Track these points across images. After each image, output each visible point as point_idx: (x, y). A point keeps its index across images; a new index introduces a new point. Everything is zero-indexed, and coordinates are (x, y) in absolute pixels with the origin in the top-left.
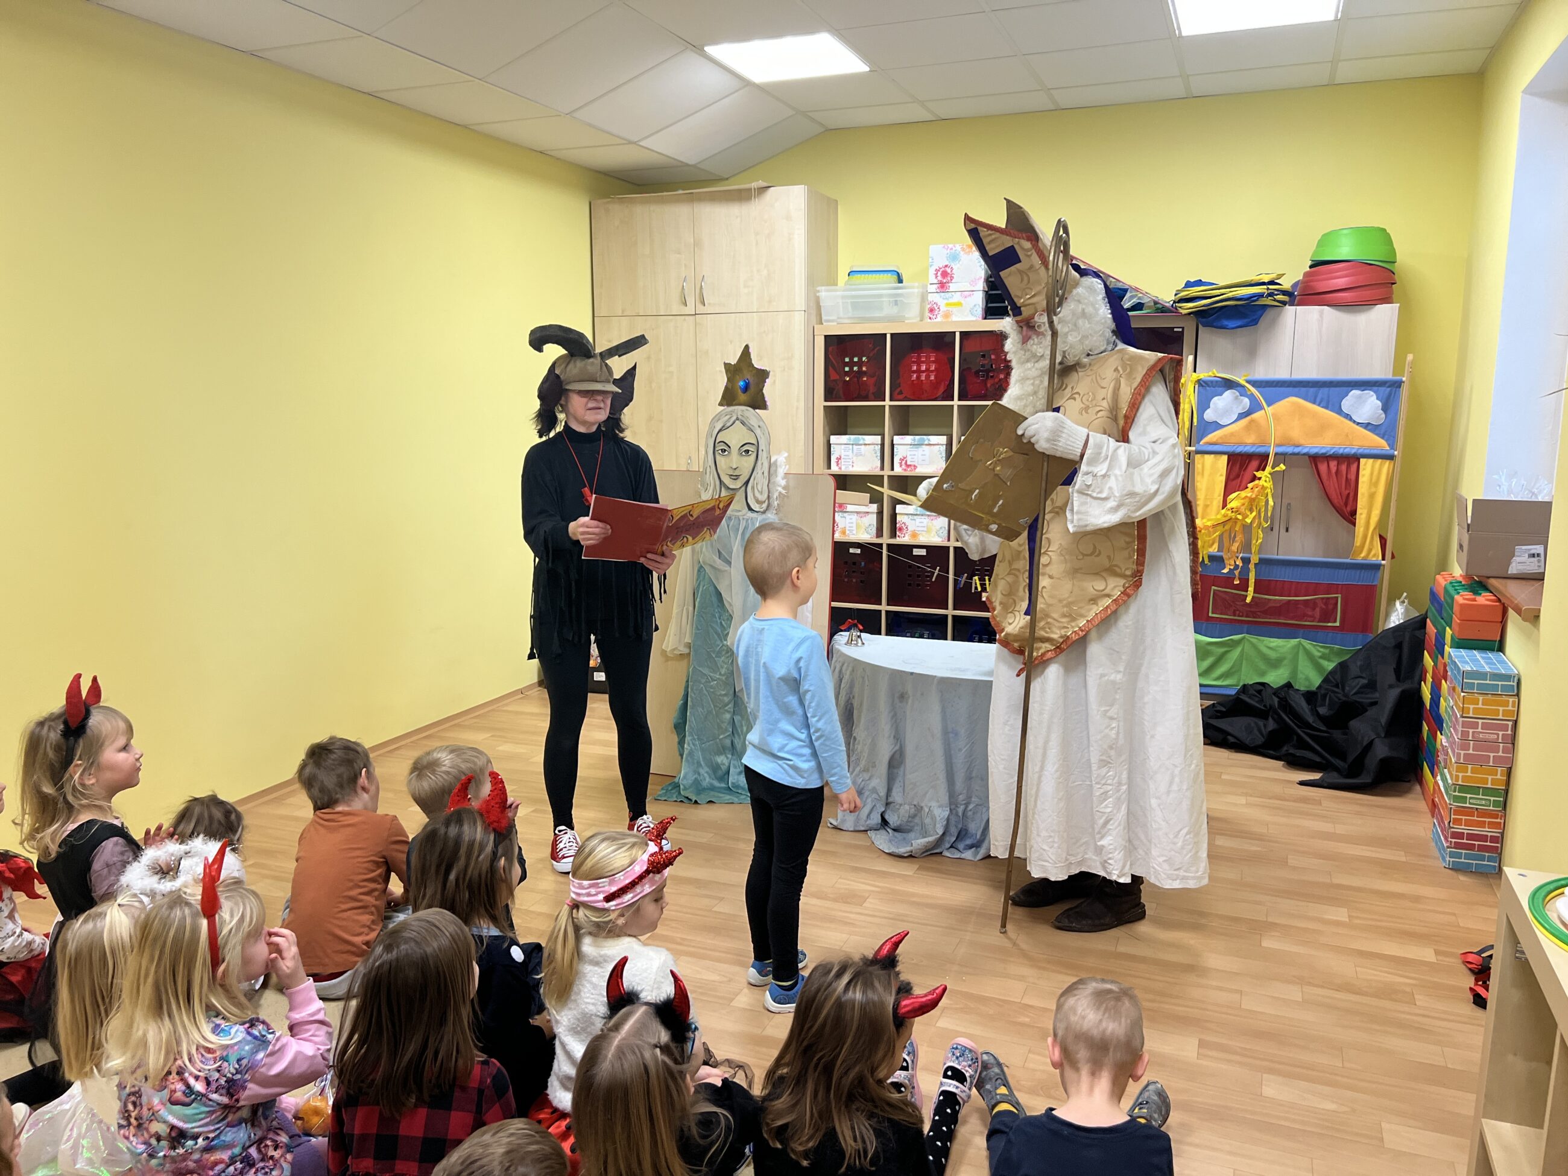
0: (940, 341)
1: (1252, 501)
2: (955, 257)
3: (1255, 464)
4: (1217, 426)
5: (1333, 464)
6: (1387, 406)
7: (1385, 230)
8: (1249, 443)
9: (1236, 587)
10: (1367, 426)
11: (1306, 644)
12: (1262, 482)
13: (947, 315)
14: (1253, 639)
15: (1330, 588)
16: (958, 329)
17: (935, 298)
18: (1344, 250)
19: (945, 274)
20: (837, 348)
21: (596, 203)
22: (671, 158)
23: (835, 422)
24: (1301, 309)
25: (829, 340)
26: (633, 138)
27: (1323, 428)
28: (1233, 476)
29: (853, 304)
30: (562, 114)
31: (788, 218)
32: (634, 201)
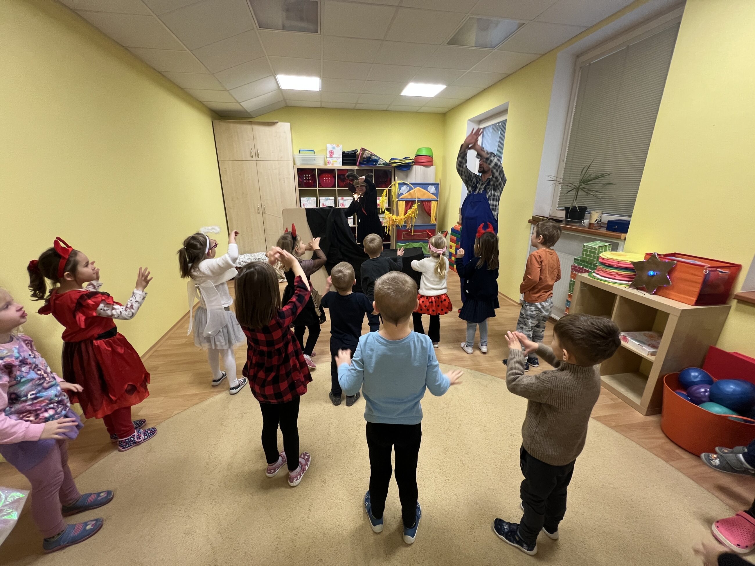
0: (331, 171)
1: (413, 211)
2: (334, 148)
3: (410, 203)
4: (402, 194)
5: (426, 203)
6: (437, 189)
7: (430, 149)
8: (409, 198)
9: (409, 232)
10: (432, 194)
11: (422, 243)
12: (415, 207)
13: (333, 164)
14: (411, 243)
15: (426, 230)
16: (336, 168)
18: (424, 153)
19: (331, 153)
20: (301, 172)
21: (215, 122)
22: (245, 109)
23: (302, 193)
24: (417, 166)
25: (299, 170)
26: (240, 101)
27: (424, 194)
28: (406, 206)
29: (303, 160)
30: (226, 90)
31: (285, 132)
32: (230, 122)
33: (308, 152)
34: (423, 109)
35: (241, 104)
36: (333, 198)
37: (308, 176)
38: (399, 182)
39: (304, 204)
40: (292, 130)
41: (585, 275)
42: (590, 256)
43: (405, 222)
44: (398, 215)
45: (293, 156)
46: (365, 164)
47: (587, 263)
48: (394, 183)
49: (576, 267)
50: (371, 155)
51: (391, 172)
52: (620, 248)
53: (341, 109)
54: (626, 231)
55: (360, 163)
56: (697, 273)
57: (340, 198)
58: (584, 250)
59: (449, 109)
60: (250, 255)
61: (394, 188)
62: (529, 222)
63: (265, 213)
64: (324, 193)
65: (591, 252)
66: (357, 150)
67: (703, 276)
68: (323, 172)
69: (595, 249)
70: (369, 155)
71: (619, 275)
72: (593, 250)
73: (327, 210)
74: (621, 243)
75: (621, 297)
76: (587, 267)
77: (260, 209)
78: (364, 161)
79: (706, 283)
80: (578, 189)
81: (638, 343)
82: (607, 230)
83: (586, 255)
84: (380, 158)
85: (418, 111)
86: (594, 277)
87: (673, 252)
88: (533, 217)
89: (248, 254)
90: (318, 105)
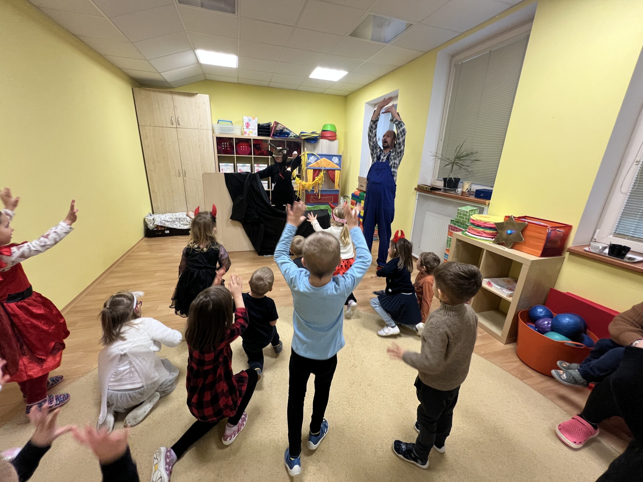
0: (247, 141)
1: (320, 178)
2: (250, 120)
3: (318, 171)
4: (311, 163)
5: (331, 171)
6: (340, 160)
7: (334, 125)
8: (317, 167)
9: (317, 196)
10: (336, 164)
11: (327, 206)
12: (321, 175)
13: (249, 134)
14: (319, 206)
15: (331, 195)
16: (252, 138)
17: (246, 130)
18: (329, 129)
19: (248, 124)
20: (220, 140)
21: (136, 89)
22: (165, 80)
23: (221, 160)
24: (323, 140)
25: (218, 138)
26: (160, 71)
27: (329, 164)
28: (314, 174)
29: (222, 129)
30: (146, 60)
31: (204, 103)
32: (150, 90)
33: (225, 122)
34: (327, 91)
35: (161, 74)
36: (250, 165)
37: (227, 144)
38: (308, 153)
39: (222, 169)
40: (211, 102)
41: (460, 233)
42: (463, 218)
43: (313, 187)
44: (307, 181)
45: (212, 125)
46: (278, 136)
47: (461, 223)
48: (303, 153)
49: (452, 226)
50: (283, 128)
51: (301, 144)
52: (485, 212)
53: (257, 86)
54: (489, 198)
55: (274, 135)
56: (542, 232)
57: (255, 165)
58: (458, 213)
59: (350, 93)
60: (171, 214)
61: (303, 158)
62: (415, 189)
63: (185, 176)
64: (241, 160)
65: (464, 215)
66: (270, 123)
67: (546, 234)
68: (240, 141)
69: (467, 212)
70: (281, 128)
71: (485, 233)
72: (465, 213)
73: (244, 175)
74: (486, 208)
75: (487, 250)
76: (460, 227)
77: (181, 172)
78: (277, 133)
79: (549, 240)
80: (453, 164)
81: (499, 287)
82: (475, 197)
83: (460, 217)
84: (291, 131)
85: (324, 93)
86: (466, 235)
87: (524, 215)
88: (418, 185)
89: (169, 214)
90: (236, 81)
